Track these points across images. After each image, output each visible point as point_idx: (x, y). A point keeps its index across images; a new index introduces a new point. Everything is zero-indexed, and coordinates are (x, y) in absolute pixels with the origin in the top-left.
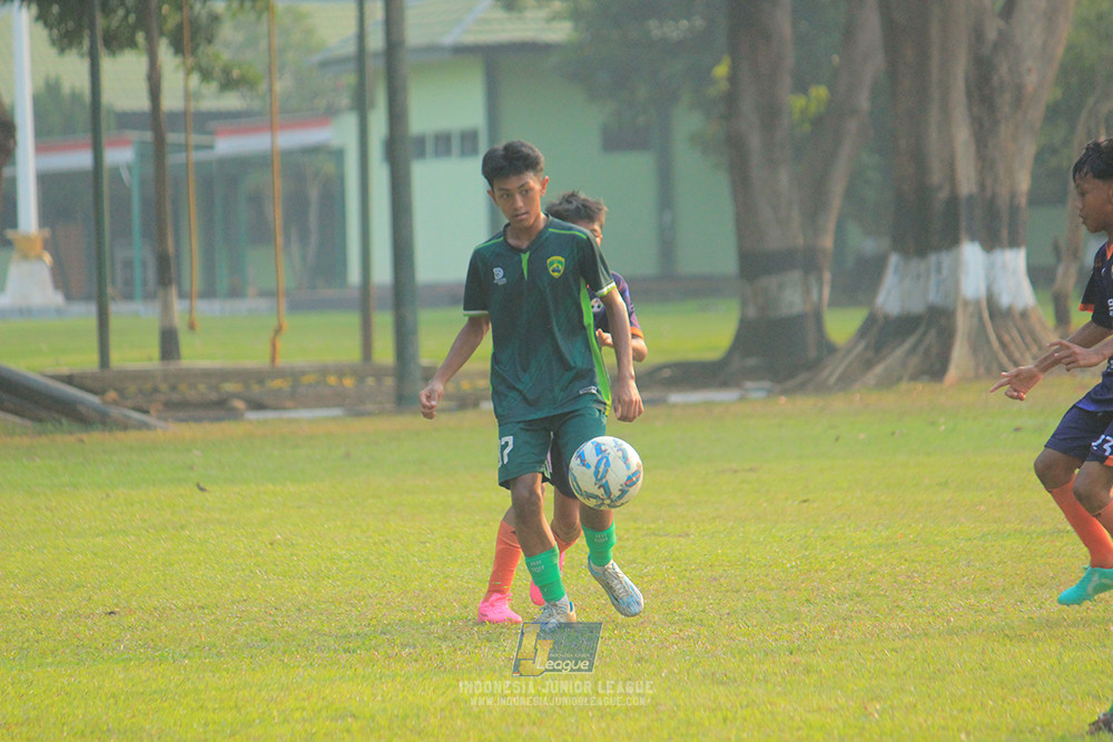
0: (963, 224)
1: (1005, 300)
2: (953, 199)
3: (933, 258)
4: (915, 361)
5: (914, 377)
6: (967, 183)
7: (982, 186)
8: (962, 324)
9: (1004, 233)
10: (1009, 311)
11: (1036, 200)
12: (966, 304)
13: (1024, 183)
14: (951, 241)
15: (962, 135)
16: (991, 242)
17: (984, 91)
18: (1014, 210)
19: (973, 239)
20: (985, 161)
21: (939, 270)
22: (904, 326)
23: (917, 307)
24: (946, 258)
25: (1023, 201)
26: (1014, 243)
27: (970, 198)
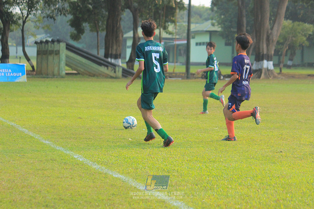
0: (264, 58)
1: (269, 68)
2: (263, 54)
3: (260, 62)
4: (257, 76)
5: (257, 78)
6: (265, 52)
7: (267, 53)
8: (263, 71)
9: (270, 59)
10: (270, 70)
11: (274, 55)
12: (264, 68)
13: (273, 52)
14: (262, 60)
15: (265, 46)
16: (268, 60)
17: (268, 39)
18: (271, 56)
19: (266, 60)
20: (268, 50)
21: (261, 63)
22: (256, 71)
23: (257, 69)
24: (262, 62)
25: (273, 55)
26: (271, 60)
27: (266, 54)
